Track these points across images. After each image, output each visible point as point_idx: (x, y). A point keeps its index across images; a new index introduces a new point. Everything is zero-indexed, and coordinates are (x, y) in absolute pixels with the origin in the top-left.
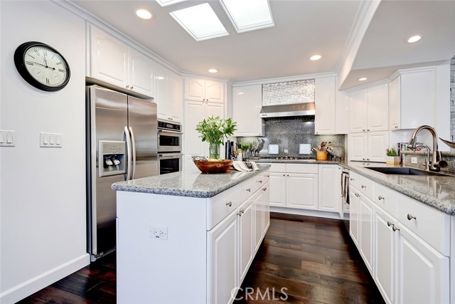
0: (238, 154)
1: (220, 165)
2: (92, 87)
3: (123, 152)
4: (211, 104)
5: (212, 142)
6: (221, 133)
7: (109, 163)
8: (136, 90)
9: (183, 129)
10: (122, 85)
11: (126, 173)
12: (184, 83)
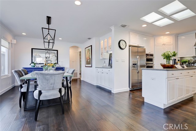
0: (178, 63)
1: (170, 66)
2: (130, 47)
3: (137, 63)
4: (167, 45)
5: (167, 59)
6: (171, 56)
7: (134, 66)
8: (140, 45)
9: (154, 56)
10: (136, 45)
11: (137, 69)
12: (155, 40)
